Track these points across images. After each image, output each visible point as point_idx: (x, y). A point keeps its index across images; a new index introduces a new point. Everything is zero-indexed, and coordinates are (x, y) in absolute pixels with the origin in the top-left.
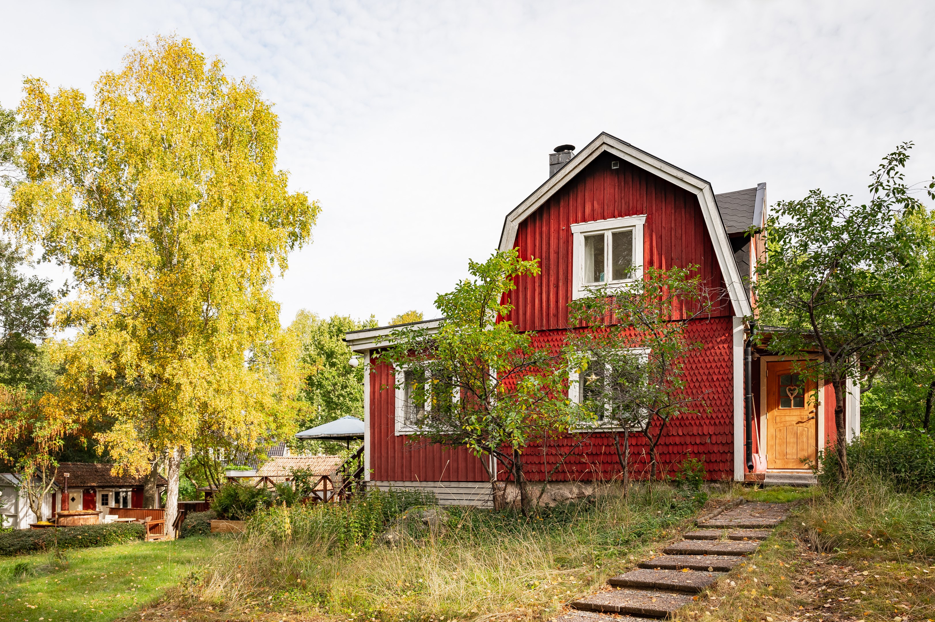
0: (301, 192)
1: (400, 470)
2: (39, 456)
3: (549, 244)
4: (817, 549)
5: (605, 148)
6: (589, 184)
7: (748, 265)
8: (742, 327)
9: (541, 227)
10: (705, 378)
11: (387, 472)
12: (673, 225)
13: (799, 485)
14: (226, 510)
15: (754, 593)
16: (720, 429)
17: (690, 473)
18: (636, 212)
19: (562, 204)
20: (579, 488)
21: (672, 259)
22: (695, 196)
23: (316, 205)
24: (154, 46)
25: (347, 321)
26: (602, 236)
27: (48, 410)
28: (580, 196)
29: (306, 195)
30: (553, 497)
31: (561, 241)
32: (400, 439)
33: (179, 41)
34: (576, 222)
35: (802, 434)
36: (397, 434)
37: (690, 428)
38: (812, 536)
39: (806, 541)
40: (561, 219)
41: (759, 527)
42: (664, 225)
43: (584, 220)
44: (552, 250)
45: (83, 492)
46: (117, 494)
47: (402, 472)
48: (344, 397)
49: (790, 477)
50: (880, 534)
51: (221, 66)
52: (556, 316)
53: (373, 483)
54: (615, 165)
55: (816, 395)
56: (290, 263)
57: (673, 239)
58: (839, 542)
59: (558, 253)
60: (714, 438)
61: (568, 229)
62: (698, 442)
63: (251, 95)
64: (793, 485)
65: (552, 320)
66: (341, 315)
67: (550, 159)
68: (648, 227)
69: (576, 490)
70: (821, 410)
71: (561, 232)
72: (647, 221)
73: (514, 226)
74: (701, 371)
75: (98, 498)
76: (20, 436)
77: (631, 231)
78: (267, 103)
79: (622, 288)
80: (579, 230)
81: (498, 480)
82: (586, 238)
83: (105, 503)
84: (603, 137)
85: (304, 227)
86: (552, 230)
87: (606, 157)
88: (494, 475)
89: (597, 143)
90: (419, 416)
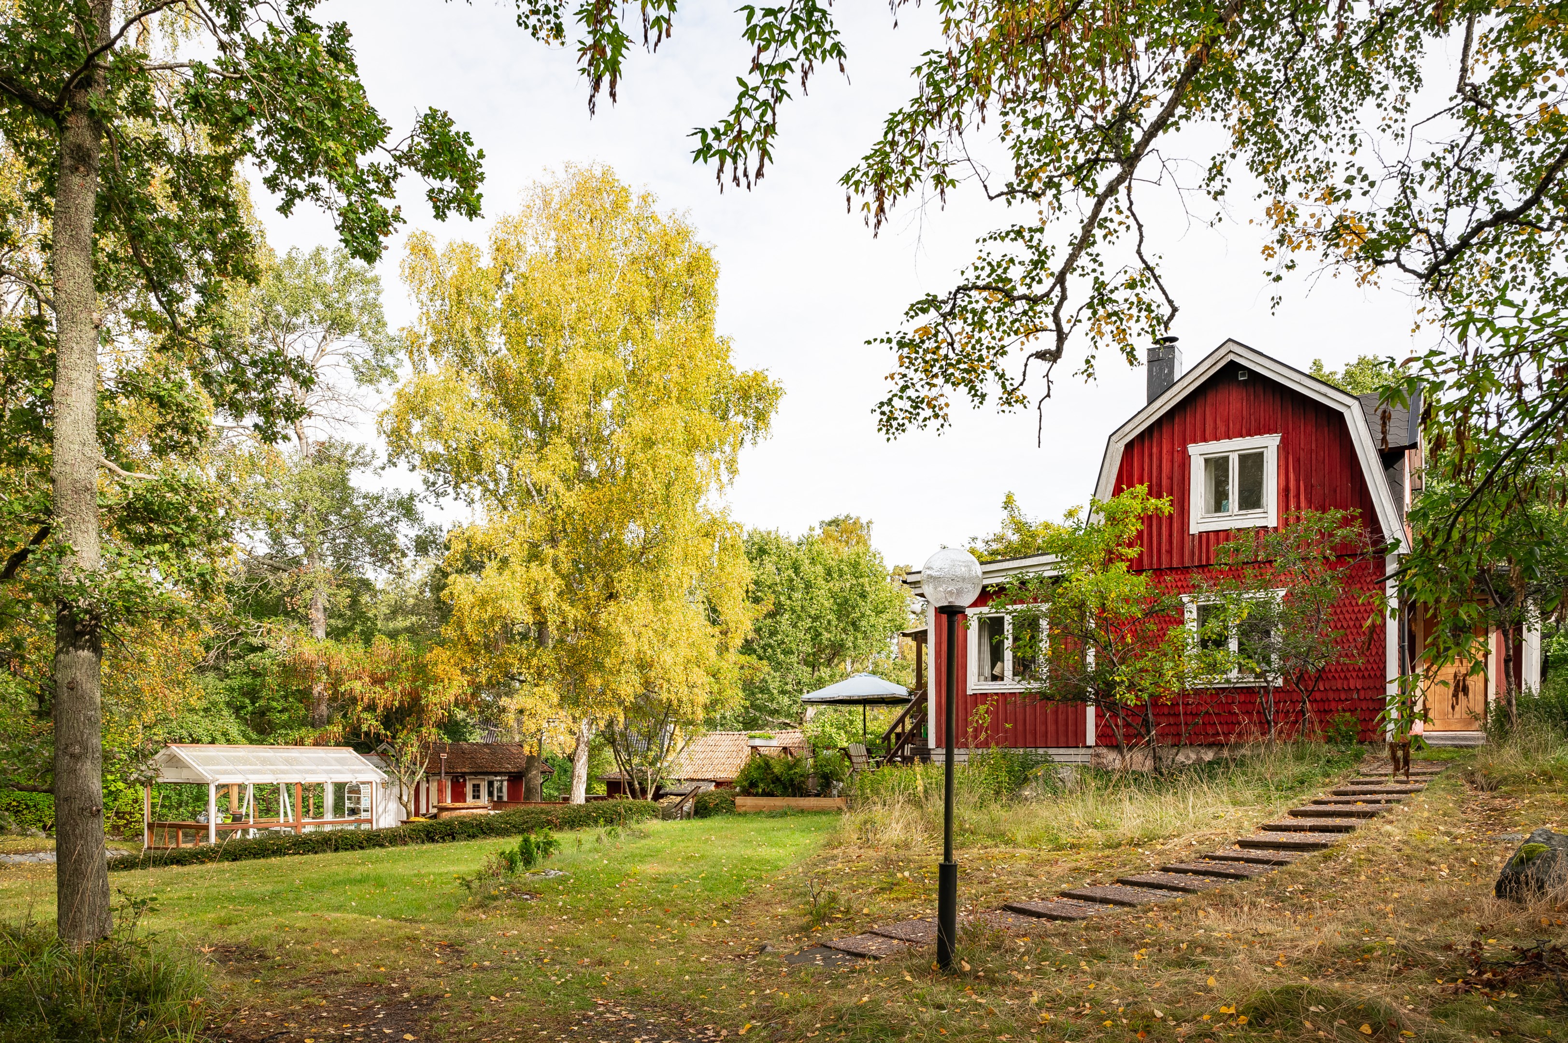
0: (759, 369)
1: (973, 735)
2: (424, 730)
3: (1160, 467)
4: (1482, 789)
5: (1231, 357)
6: (1210, 398)
7: (1401, 486)
8: (1396, 565)
9: (1151, 448)
10: (1351, 623)
11: (957, 738)
12: (1313, 446)
13: (1461, 747)
14: (753, 784)
15: (1426, 814)
16: (1370, 683)
17: (1343, 728)
18: (1270, 431)
19: (1177, 420)
20: (1198, 753)
21: (1309, 488)
22: (1341, 415)
23: (778, 385)
24: (561, 175)
25: (773, 536)
26: (1227, 458)
27: (439, 670)
28: (1199, 411)
29: (766, 373)
31: (1176, 465)
32: (973, 697)
33: (598, 173)
34: (1195, 441)
36: (969, 692)
37: (1333, 682)
38: (1478, 778)
39: (1473, 782)
40: (1176, 439)
41: (1424, 774)
42: (1302, 446)
43: (1205, 440)
44: (1164, 475)
45: (452, 780)
46: (491, 784)
47: (976, 738)
48: (772, 647)
49: (1453, 738)
50: (1544, 773)
51: (651, 199)
52: (1170, 552)
53: (939, 751)
54: (1243, 375)
55: (1486, 643)
56: (740, 465)
57: (1314, 462)
58: (1504, 781)
59: (1171, 479)
60: (1362, 693)
61: (1185, 451)
62: (1343, 697)
63: (683, 234)
64: (1456, 746)
65: (1164, 558)
66: (762, 528)
67: (1151, 354)
68: (1284, 449)
69: (1193, 756)
70: (1492, 660)
71: (1176, 454)
72: (1282, 440)
73: (1119, 448)
74: (1347, 616)
75: (469, 789)
76: (401, 702)
77: (1262, 454)
78: (708, 246)
79: (1251, 520)
80: (1198, 452)
81: (1097, 745)
82: (1206, 460)
83: (476, 796)
84: (1230, 344)
85: (761, 416)
86: (1164, 451)
87: (1233, 368)
88: (1091, 739)
89: (1223, 352)
90: (997, 671)
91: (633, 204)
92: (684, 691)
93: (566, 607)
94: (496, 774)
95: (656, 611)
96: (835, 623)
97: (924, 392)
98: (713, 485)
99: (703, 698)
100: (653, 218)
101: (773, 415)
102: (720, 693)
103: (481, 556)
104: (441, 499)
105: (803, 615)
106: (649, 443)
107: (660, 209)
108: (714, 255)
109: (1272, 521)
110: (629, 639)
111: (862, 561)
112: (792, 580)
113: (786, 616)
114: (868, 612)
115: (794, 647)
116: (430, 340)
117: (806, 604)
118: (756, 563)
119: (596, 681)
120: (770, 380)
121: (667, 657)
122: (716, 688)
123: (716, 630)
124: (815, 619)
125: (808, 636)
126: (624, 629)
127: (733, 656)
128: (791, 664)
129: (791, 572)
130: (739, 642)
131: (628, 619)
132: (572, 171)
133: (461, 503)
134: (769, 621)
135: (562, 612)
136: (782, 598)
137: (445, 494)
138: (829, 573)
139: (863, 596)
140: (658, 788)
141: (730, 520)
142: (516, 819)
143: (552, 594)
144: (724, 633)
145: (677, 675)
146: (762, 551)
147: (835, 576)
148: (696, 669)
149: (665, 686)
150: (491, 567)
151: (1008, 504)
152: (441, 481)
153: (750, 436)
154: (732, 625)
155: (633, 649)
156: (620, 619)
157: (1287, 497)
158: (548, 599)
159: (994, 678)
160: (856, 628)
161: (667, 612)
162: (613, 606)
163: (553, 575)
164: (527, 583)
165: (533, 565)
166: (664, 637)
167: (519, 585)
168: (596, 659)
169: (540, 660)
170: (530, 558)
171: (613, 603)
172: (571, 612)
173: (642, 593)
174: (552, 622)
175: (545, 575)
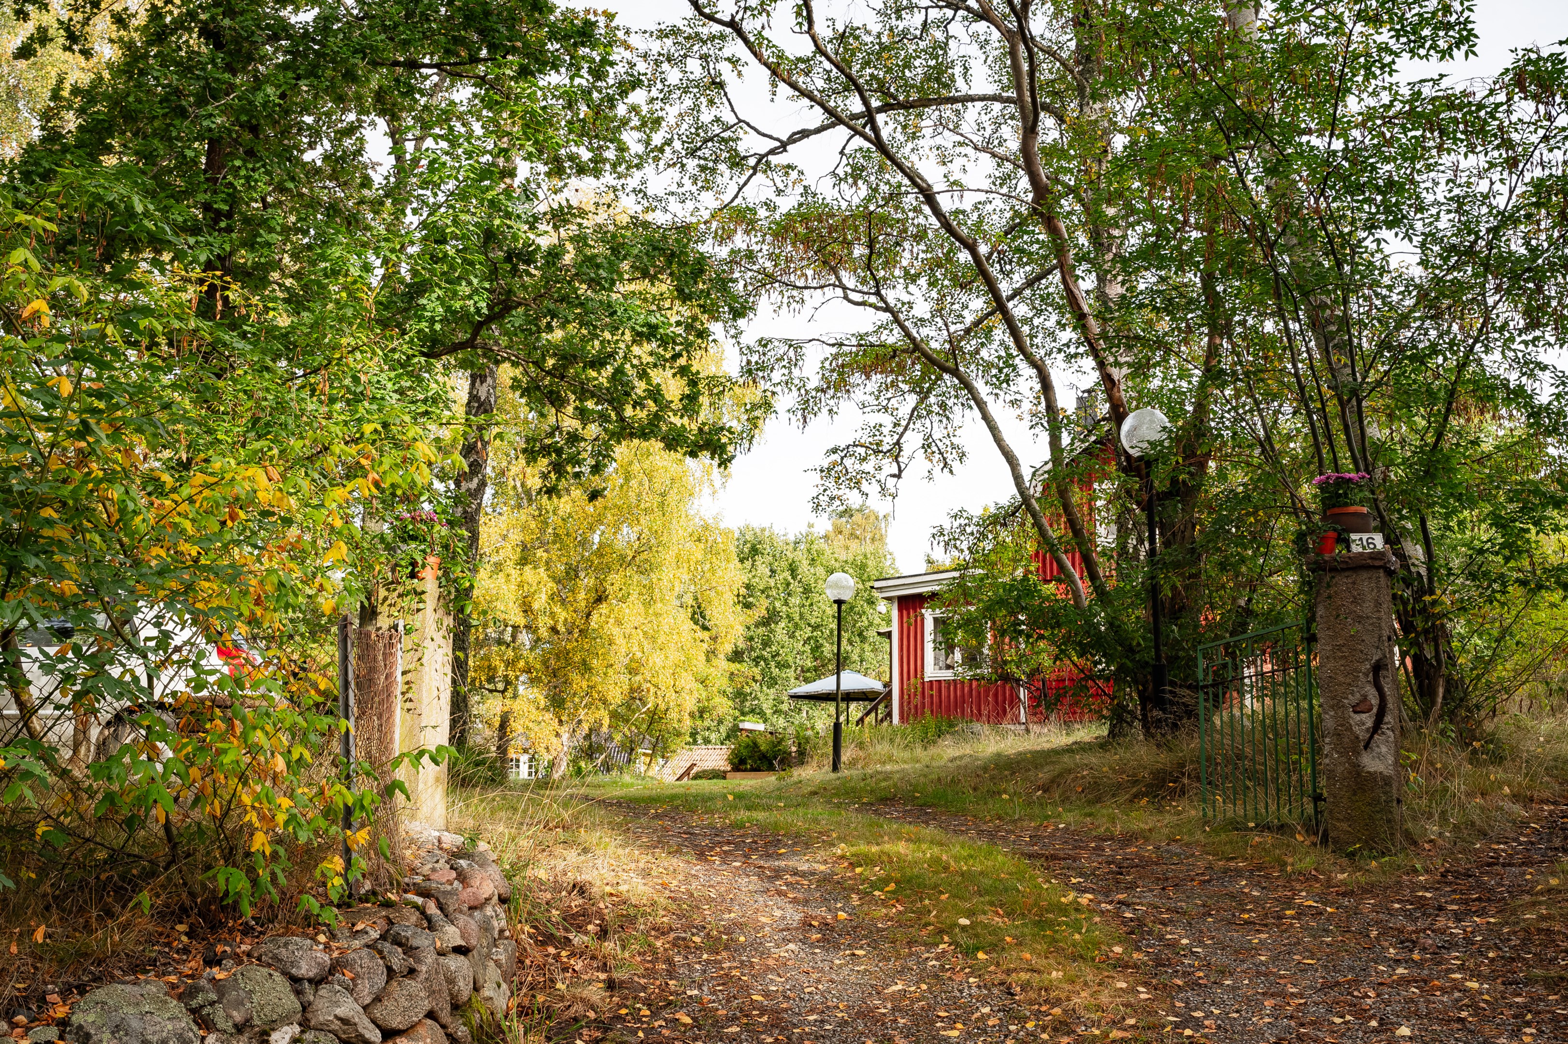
14: (742, 761)
32: (929, 683)
36: (926, 680)
90: (949, 662)
92: (671, 696)
93: (557, 609)
95: (647, 614)
97: (835, 492)
98: (706, 490)
99: (690, 704)
102: (708, 700)
105: (802, 623)
110: (620, 640)
113: (782, 624)
117: (805, 610)
118: (748, 564)
119: (579, 682)
121: (657, 659)
122: (704, 695)
123: (706, 635)
124: (816, 628)
125: (807, 648)
126: (616, 631)
127: (722, 664)
128: (787, 679)
129: (787, 575)
130: (729, 648)
131: (619, 623)
134: (762, 630)
135: (553, 615)
136: (778, 604)
143: (544, 597)
144: (714, 639)
145: (665, 680)
146: (755, 551)
148: (684, 674)
149: (653, 690)
154: (722, 631)
155: (623, 650)
156: (612, 621)
158: (540, 602)
159: (947, 668)
161: (657, 615)
162: (604, 608)
163: (546, 578)
164: (520, 586)
165: (527, 568)
166: (654, 639)
167: (513, 587)
168: (584, 661)
169: (527, 663)
170: (523, 561)
171: (604, 605)
172: (562, 614)
173: (634, 597)
174: (543, 624)
175: (538, 578)
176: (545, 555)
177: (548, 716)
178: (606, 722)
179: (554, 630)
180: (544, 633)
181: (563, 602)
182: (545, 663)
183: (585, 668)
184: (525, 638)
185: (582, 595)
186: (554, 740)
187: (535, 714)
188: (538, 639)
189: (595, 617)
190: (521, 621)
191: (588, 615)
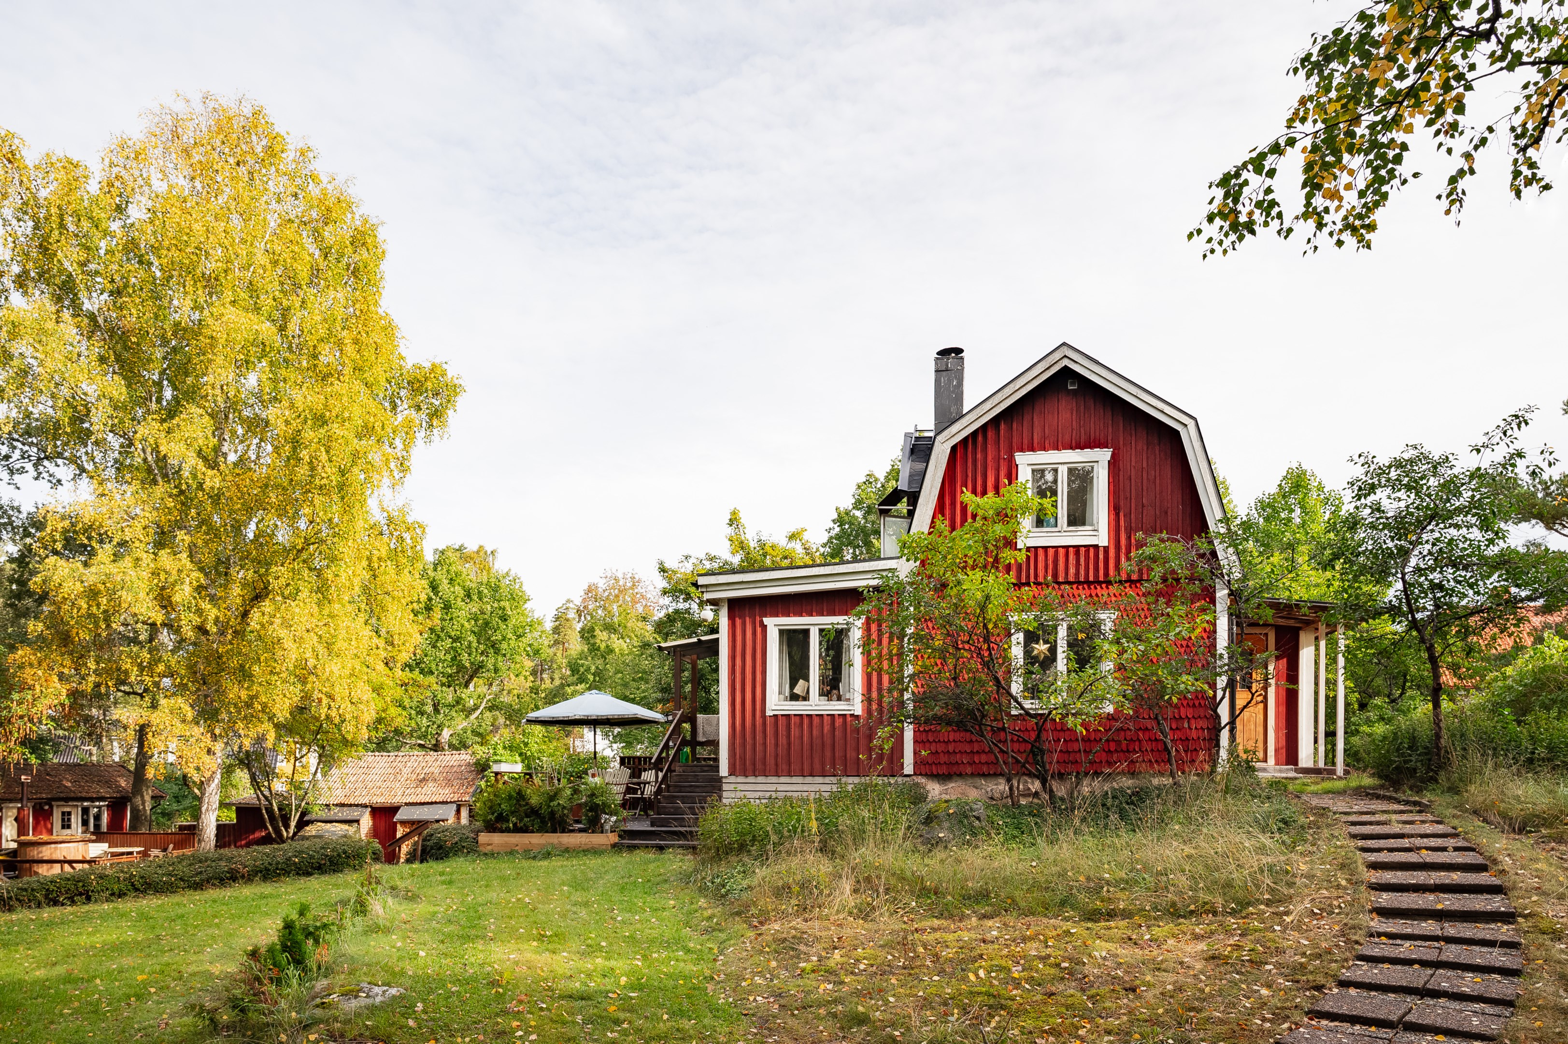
0: (437, 361)
1: (773, 762)
3: (985, 475)
5: (1066, 362)
6: (1039, 406)
8: (1226, 591)
9: (975, 453)
11: (754, 765)
12: (1145, 465)
14: (501, 818)
18: (1101, 445)
19: (1003, 427)
21: (1143, 506)
22: (1177, 433)
23: (456, 382)
26: (1056, 470)
27: (27, 675)
28: (1027, 418)
29: (444, 366)
30: (990, 795)
31: (1002, 471)
32: (773, 719)
33: (247, 111)
34: (1022, 450)
35: (1249, 721)
36: (769, 713)
40: (1002, 446)
42: (1133, 464)
43: (1032, 449)
44: (989, 484)
45: (34, 807)
46: (85, 811)
47: (777, 765)
51: (311, 155)
53: (732, 779)
54: (1072, 384)
56: (412, 465)
57: (1145, 481)
61: (1012, 458)
63: (344, 203)
67: (936, 364)
68: (1113, 464)
70: (1272, 691)
71: (1002, 461)
72: (1113, 456)
73: (945, 449)
75: (56, 818)
77: (1092, 468)
78: (374, 221)
79: (1080, 537)
80: (1025, 462)
81: (915, 774)
82: (1033, 471)
83: (66, 825)
84: (1065, 348)
85: (436, 414)
86: (990, 458)
87: (1066, 373)
88: (908, 769)
89: (1057, 356)
90: (798, 690)
91: (290, 155)
92: (347, 709)
93: (206, 605)
94: (92, 800)
95: (321, 615)
96: (475, 644)
98: (386, 481)
99: (369, 716)
100: (313, 177)
101: (450, 412)
103: (89, 538)
104: (16, 477)
105: (442, 635)
106: (321, 421)
107: (321, 167)
108: (382, 234)
109: (1103, 539)
110: (288, 644)
111: (502, 585)
112: (430, 599)
114: (510, 636)
115: (434, 667)
116: (16, 269)
119: (235, 692)
120: (449, 375)
121: (334, 668)
123: (382, 642)
124: (455, 640)
125: (449, 657)
126: (283, 633)
127: (399, 671)
131: (287, 624)
132: (212, 105)
133: (44, 484)
135: (199, 612)
137: (22, 471)
138: (469, 596)
139: (504, 619)
140: (303, 814)
141: (410, 519)
142: (183, 869)
143: (187, 589)
144: (390, 646)
145: (340, 691)
147: (475, 597)
150: (104, 553)
151: (733, 521)
152: (17, 455)
153: (423, 434)
155: (293, 656)
156: (278, 621)
157: (1117, 515)
158: (183, 594)
159: (794, 697)
160: (497, 651)
161: (331, 616)
162: (267, 606)
163: (189, 565)
164: (155, 574)
165: (164, 553)
166: (329, 646)
167: (145, 575)
168: (242, 666)
169: (168, 667)
170: (159, 545)
171: (267, 602)
172: (212, 612)
173: (304, 594)
174: (187, 623)
175: (178, 565)
176: (187, 538)
177: (197, 731)
178: (271, 736)
179: (201, 630)
180: (188, 632)
181: (213, 599)
182: (192, 669)
183: (244, 675)
184: (165, 637)
185: (236, 590)
186: (207, 759)
187: (180, 728)
188: (183, 640)
189: (255, 616)
190: (158, 617)
191: (245, 614)
